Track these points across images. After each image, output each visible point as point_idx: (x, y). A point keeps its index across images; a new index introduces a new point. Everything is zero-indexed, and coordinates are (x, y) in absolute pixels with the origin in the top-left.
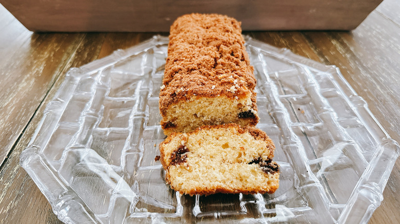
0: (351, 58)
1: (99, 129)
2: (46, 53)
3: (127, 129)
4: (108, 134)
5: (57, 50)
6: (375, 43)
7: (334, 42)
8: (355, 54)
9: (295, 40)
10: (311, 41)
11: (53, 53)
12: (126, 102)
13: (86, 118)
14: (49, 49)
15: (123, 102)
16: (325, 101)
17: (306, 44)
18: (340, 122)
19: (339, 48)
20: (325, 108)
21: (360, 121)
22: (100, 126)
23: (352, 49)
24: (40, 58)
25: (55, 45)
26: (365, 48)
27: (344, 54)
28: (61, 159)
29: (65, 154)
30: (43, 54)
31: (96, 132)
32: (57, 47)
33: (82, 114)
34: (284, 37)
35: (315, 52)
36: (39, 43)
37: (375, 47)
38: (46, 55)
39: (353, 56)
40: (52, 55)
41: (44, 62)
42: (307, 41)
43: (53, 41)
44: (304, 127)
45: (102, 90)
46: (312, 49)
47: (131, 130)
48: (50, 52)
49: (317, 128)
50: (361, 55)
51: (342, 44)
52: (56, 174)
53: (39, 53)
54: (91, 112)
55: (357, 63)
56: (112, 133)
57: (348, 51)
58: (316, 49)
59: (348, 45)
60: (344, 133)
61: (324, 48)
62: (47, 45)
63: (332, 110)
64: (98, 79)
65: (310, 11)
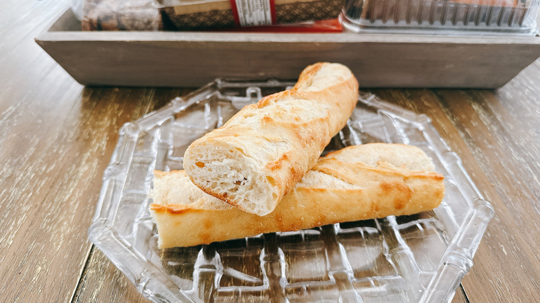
0: (498, 132)
2: (106, 119)
5: (120, 115)
6: (529, 109)
7: (475, 107)
8: (503, 125)
9: (426, 103)
10: (446, 105)
11: (115, 120)
14: (109, 113)
17: (441, 109)
19: (483, 115)
23: (499, 117)
24: (99, 127)
25: (117, 106)
26: (516, 116)
27: (489, 125)
30: (102, 120)
32: (118, 110)
34: (410, 98)
35: (452, 122)
36: (95, 104)
37: (528, 115)
38: (106, 122)
39: (502, 129)
40: (114, 123)
41: (106, 134)
42: (441, 105)
43: (113, 100)
46: (449, 117)
48: (111, 118)
50: (512, 127)
51: (486, 109)
53: (97, 119)
55: (507, 140)
57: (494, 120)
58: (453, 117)
59: (493, 111)
61: (464, 117)
62: (105, 106)
64: (157, 135)
65: (447, 67)
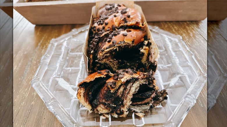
1: (66, 68)
3: (79, 68)
4: (70, 71)
12: (78, 55)
13: (60, 63)
15: (77, 55)
16: (174, 54)
18: (180, 64)
20: (173, 57)
21: (190, 64)
22: (67, 67)
28: (50, 83)
29: (51, 81)
31: (65, 70)
33: (58, 61)
44: (162, 67)
45: (67, 49)
47: (81, 69)
49: (169, 67)
52: (47, 90)
54: (62, 60)
56: (72, 70)
60: (181, 70)
63: (176, 58)
64: (65, 44)
65: (180, 11)
